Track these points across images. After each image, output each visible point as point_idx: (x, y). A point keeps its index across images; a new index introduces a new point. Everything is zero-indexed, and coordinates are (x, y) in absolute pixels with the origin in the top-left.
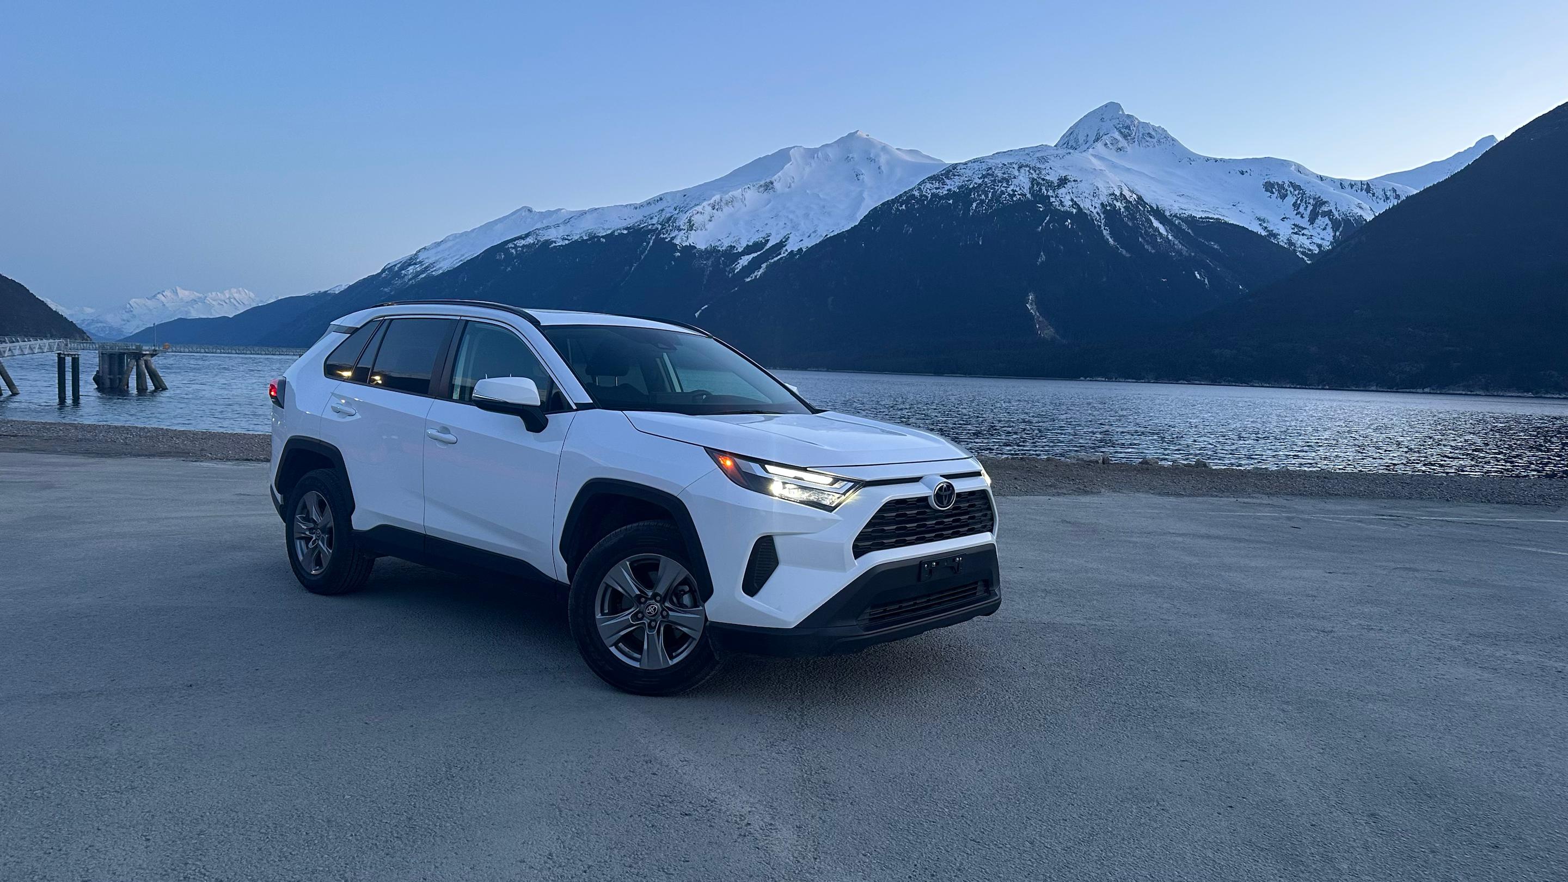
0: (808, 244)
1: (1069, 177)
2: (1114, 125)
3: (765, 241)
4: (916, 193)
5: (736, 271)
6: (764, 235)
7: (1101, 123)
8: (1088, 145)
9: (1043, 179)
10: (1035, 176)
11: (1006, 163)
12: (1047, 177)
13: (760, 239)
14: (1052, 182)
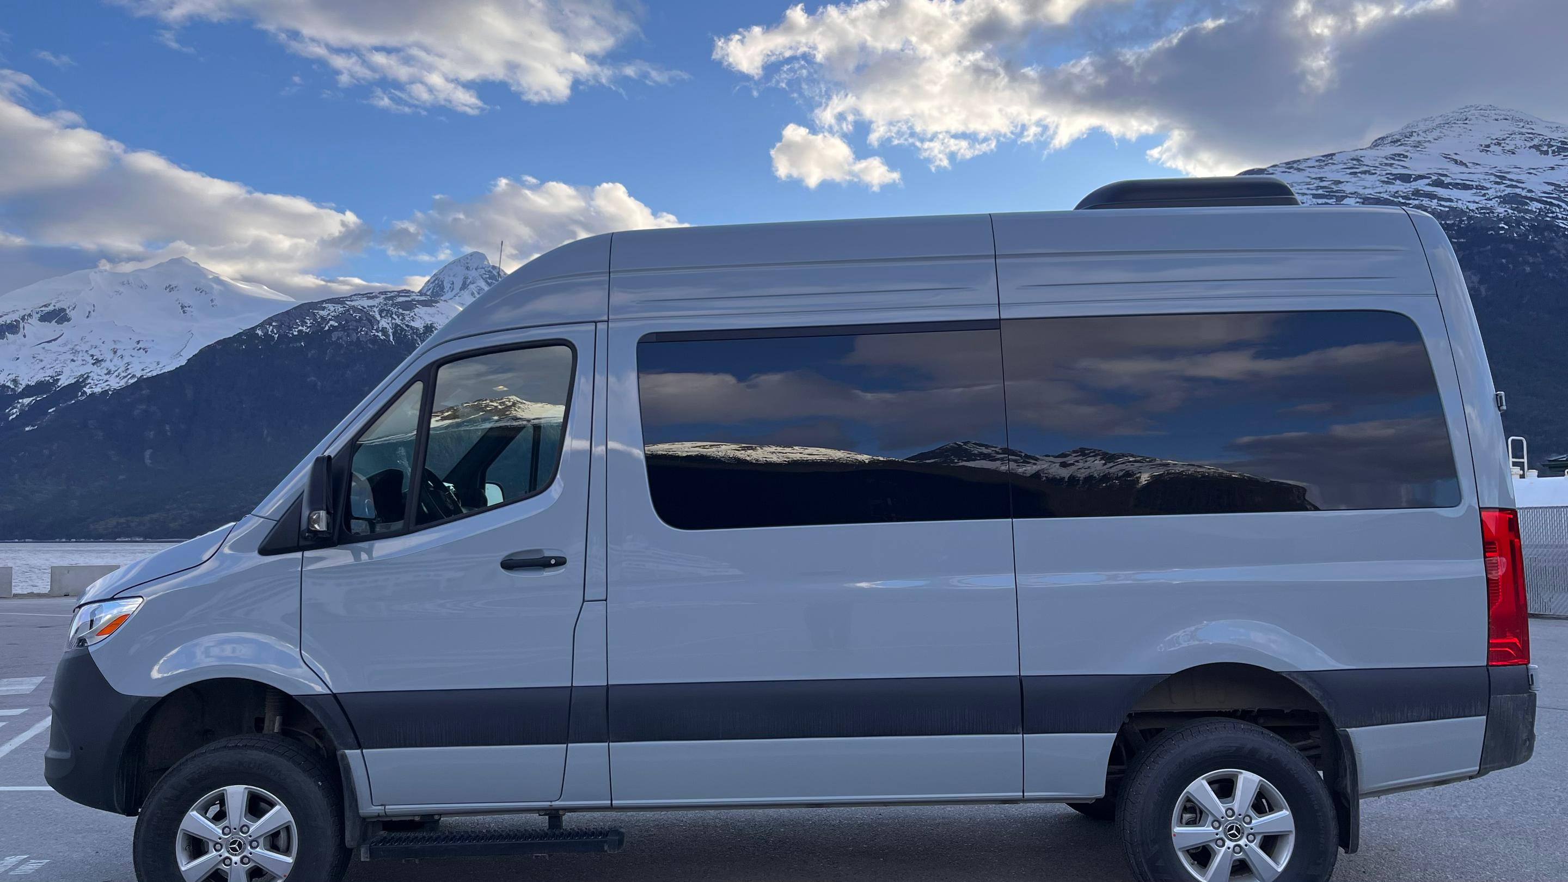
0: (115, 383)
1: (435, 325)
2: (480, 275)
3: (54, 380)
4: (259, 332)
5: (11, 418)
6: (50, 372)
7: (467, 272)
8: (455, 292)
9: (407, 326)
10: (398, 321)
11: (366, 307)
12: (412, 324)
13: (47, 379)
14: (417, 329)
